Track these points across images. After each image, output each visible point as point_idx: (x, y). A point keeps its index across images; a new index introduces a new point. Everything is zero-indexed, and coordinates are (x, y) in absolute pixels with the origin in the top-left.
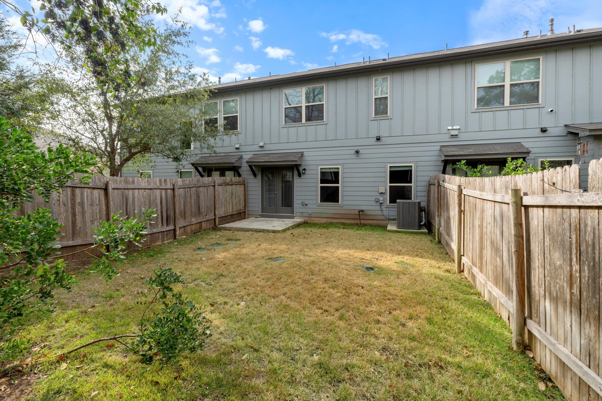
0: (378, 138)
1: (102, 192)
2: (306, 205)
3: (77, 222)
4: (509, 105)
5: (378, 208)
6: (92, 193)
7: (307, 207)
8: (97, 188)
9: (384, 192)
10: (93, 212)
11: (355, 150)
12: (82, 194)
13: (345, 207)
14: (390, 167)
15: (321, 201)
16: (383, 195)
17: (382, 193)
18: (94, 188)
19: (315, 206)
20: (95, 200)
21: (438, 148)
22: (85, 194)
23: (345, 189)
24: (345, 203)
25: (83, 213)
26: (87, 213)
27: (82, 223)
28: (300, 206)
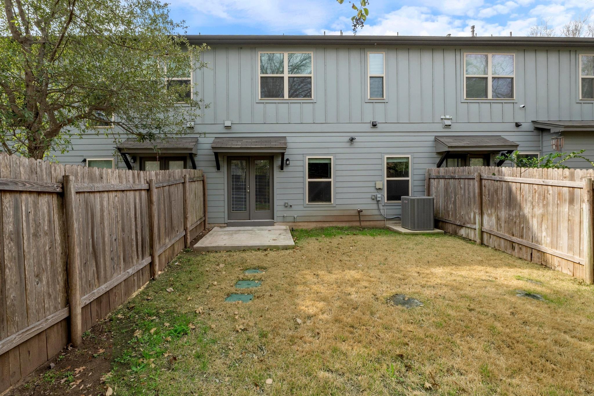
0: (374, 124)
1: (54, 201)
2: (291, 206)
3: (8, 287)
4: (491, 98)
5: (375, 206)
6: (36, 205)
7: (291, 209)
8: (44, 193)
9: (381, 187)
10: (38, 251)
11: (349, 138)
12: (17, 208)
13: (338, 208)
14: (388, 158)
15: (309, 201)
16: (380, 191)
17: (380, 189)
18: (39, 193)
19: (301, 207)
20: (41, 221)
21: (433, 138)
22: (24, 208)
23: (338, 185)
24: (339, 202)
25: (20, 258)
26: (27, 257)
27: (18, 285)
28: (283, 208)
